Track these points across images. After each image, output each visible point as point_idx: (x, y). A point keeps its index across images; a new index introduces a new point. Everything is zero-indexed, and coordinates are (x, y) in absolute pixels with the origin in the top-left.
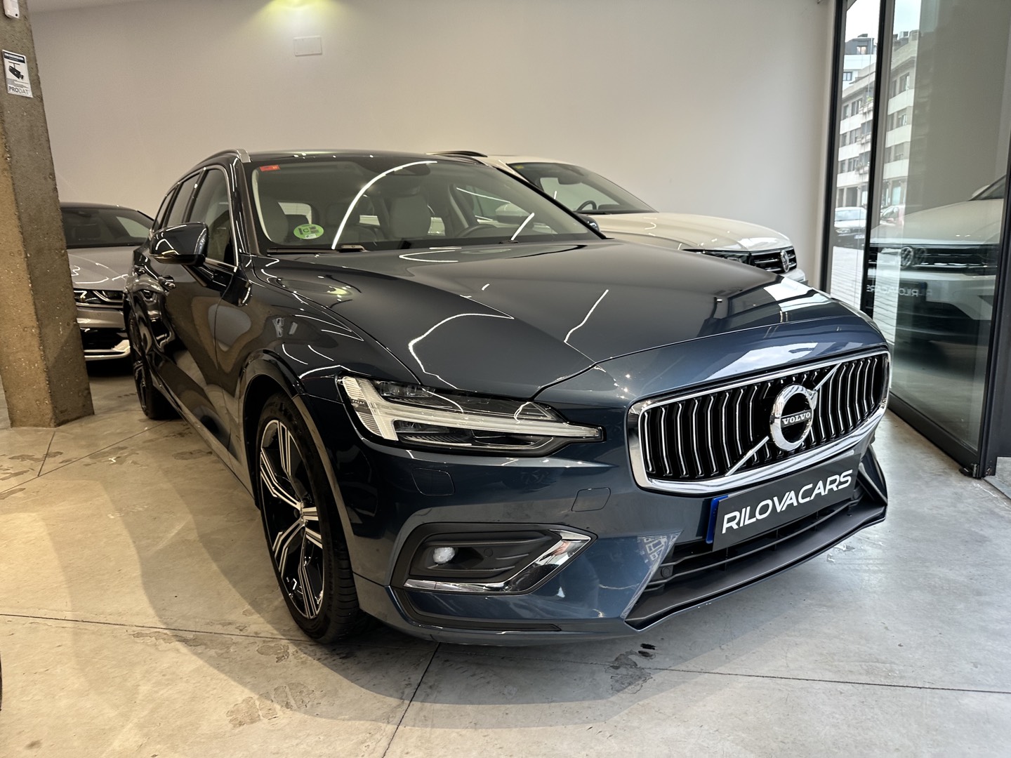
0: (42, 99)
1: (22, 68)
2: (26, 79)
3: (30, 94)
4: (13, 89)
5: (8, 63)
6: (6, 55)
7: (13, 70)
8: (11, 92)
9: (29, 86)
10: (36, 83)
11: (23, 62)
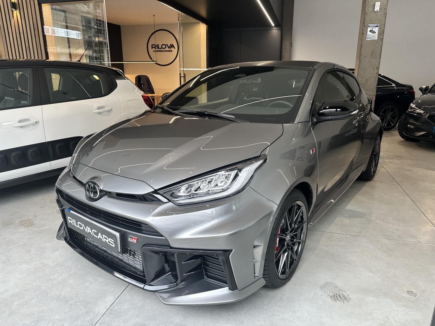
0: (383, 39)
1: (376, 30)
2: (377, 33)
3: (376, 38)
4: (369, 38)
5: (369, 29)
6: (369, 26)
7: (371, 31)
8: (367, 39)
9: (377, 36)
10: (381, 33)
11: (378, 27)
